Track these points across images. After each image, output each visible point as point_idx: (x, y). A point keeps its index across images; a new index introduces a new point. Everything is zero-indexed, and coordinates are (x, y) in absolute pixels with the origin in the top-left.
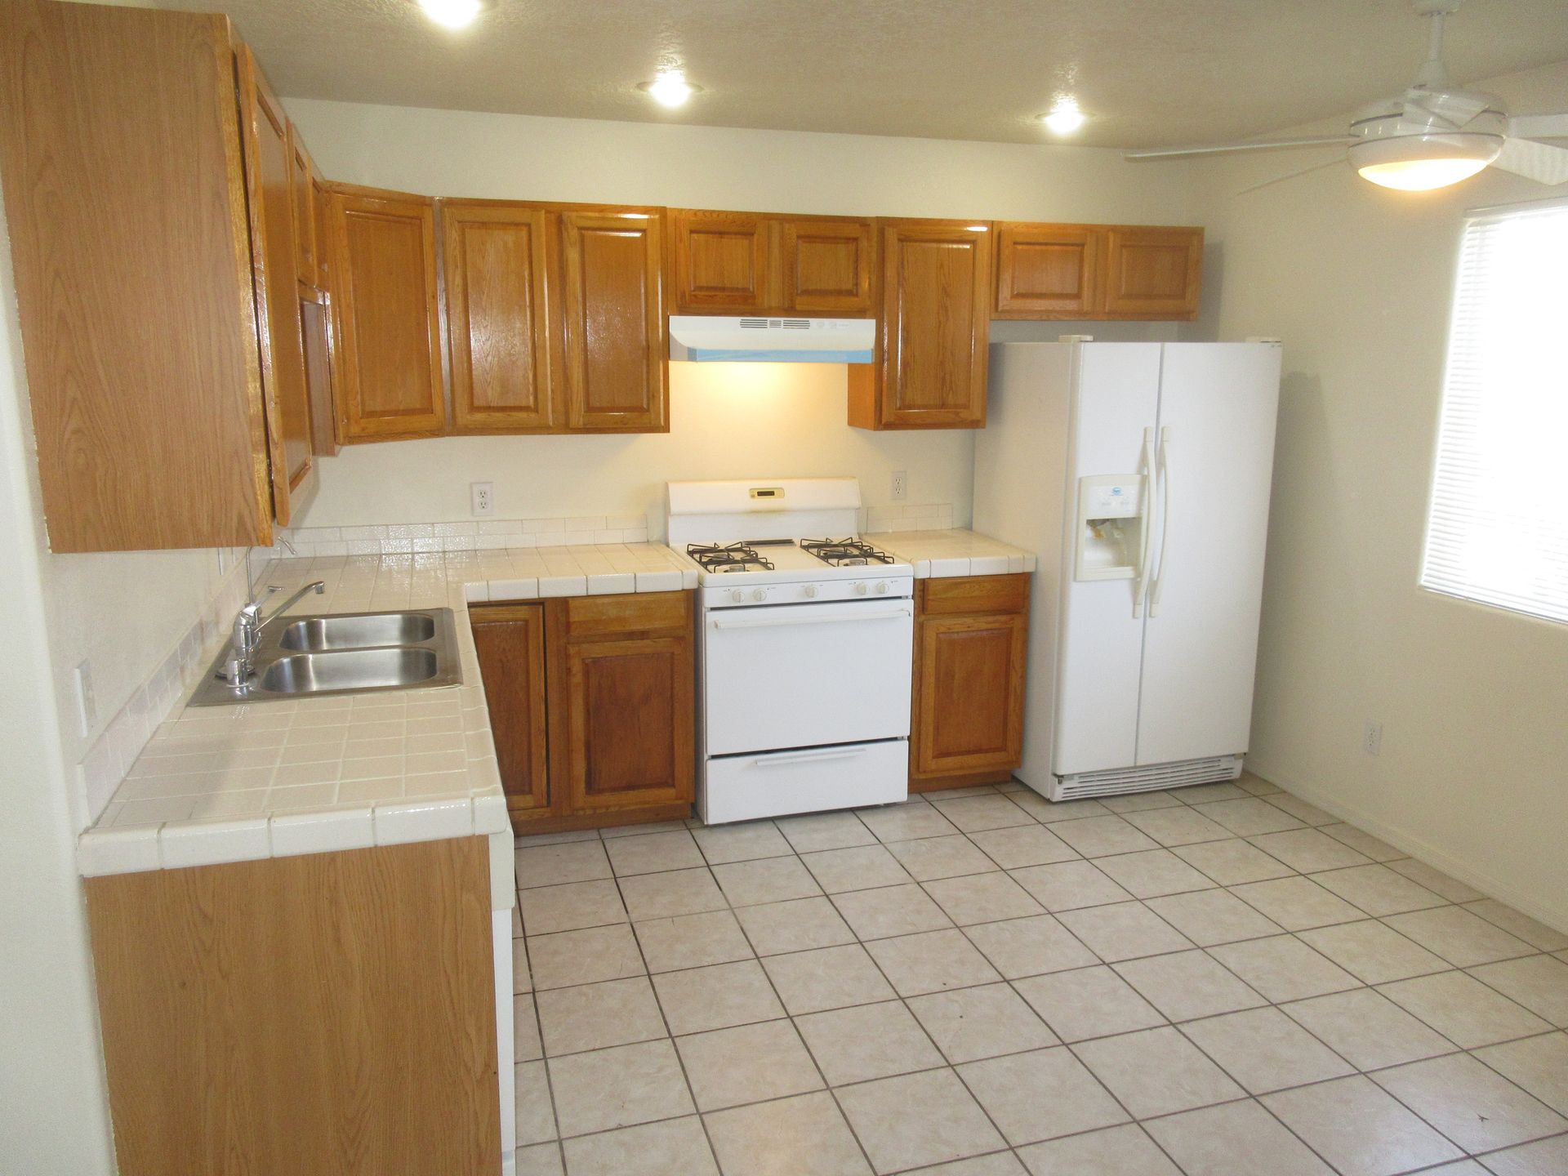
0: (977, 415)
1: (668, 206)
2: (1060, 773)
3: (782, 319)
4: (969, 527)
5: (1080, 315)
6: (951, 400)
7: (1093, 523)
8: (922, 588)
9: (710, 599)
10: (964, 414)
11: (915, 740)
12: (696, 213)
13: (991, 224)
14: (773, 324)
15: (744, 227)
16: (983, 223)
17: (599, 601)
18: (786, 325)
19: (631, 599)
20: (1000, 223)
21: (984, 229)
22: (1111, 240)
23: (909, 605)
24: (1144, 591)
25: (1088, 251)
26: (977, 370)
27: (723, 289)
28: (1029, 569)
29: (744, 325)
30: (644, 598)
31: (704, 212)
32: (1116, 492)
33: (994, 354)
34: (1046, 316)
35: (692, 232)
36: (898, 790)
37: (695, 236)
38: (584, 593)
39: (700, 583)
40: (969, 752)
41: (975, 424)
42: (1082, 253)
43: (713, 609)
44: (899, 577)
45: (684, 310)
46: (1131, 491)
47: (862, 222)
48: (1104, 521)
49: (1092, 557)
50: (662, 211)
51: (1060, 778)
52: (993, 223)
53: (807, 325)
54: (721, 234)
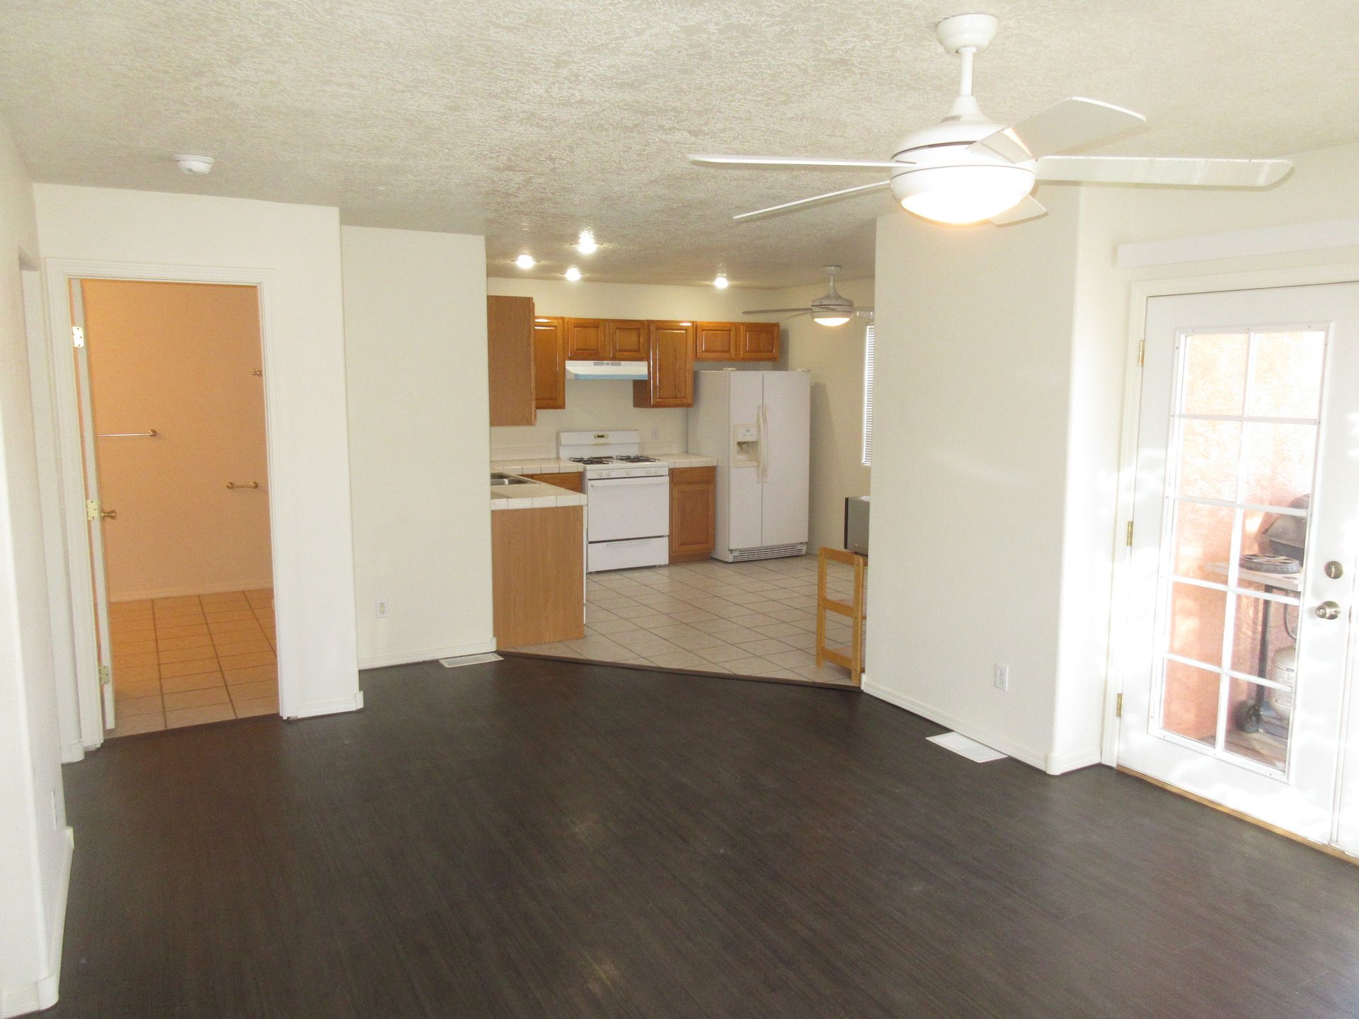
0: (690, 401)
1: (565, 316)
2: (731, 548)
3: (610, 362)
4: (687, 452)
5: (731, 359)
6: (678, 396)
7: (740, 444)
8: (673, 473)
9: (589, 475)
10: (685, 401)
11: (671, 537)
12: (576, 319)
13: (693, 323)
14: (608, 364)
15: (595, 324)
16: (690, 322)
17: (546, 476)
18: (612, 364)
19: (558, 475)
20: (696, 322)
21: (690, 324)
22: (742, 329)
23: (667, 479)
24: (762, 473)
25: (732, 333)
26: (689, 382)
27: (587, 350)
28: (715, 464)
29: (595, 364)
30: (563, 475)
31: (579, 319)
32: (748, 431)
33: (696, 376)
34: (716, 360)
35: (575, 327)
36: (664, 559)
37: (576, 329)
38: (539, 473)
39: (585, 470)
40: (692, 544)
41: (689, 405)
42: (730, 334)
43: (590, 480)
44: (663, 466)
45: (571, 359)
46: (754, 431)
47: (641, 322)
48: (744, 443)
49: (737, 457)
50: (563, 319)
51: (731, 551)
52: (693, 322)
53: (620, 364)
54: (586, 327)
